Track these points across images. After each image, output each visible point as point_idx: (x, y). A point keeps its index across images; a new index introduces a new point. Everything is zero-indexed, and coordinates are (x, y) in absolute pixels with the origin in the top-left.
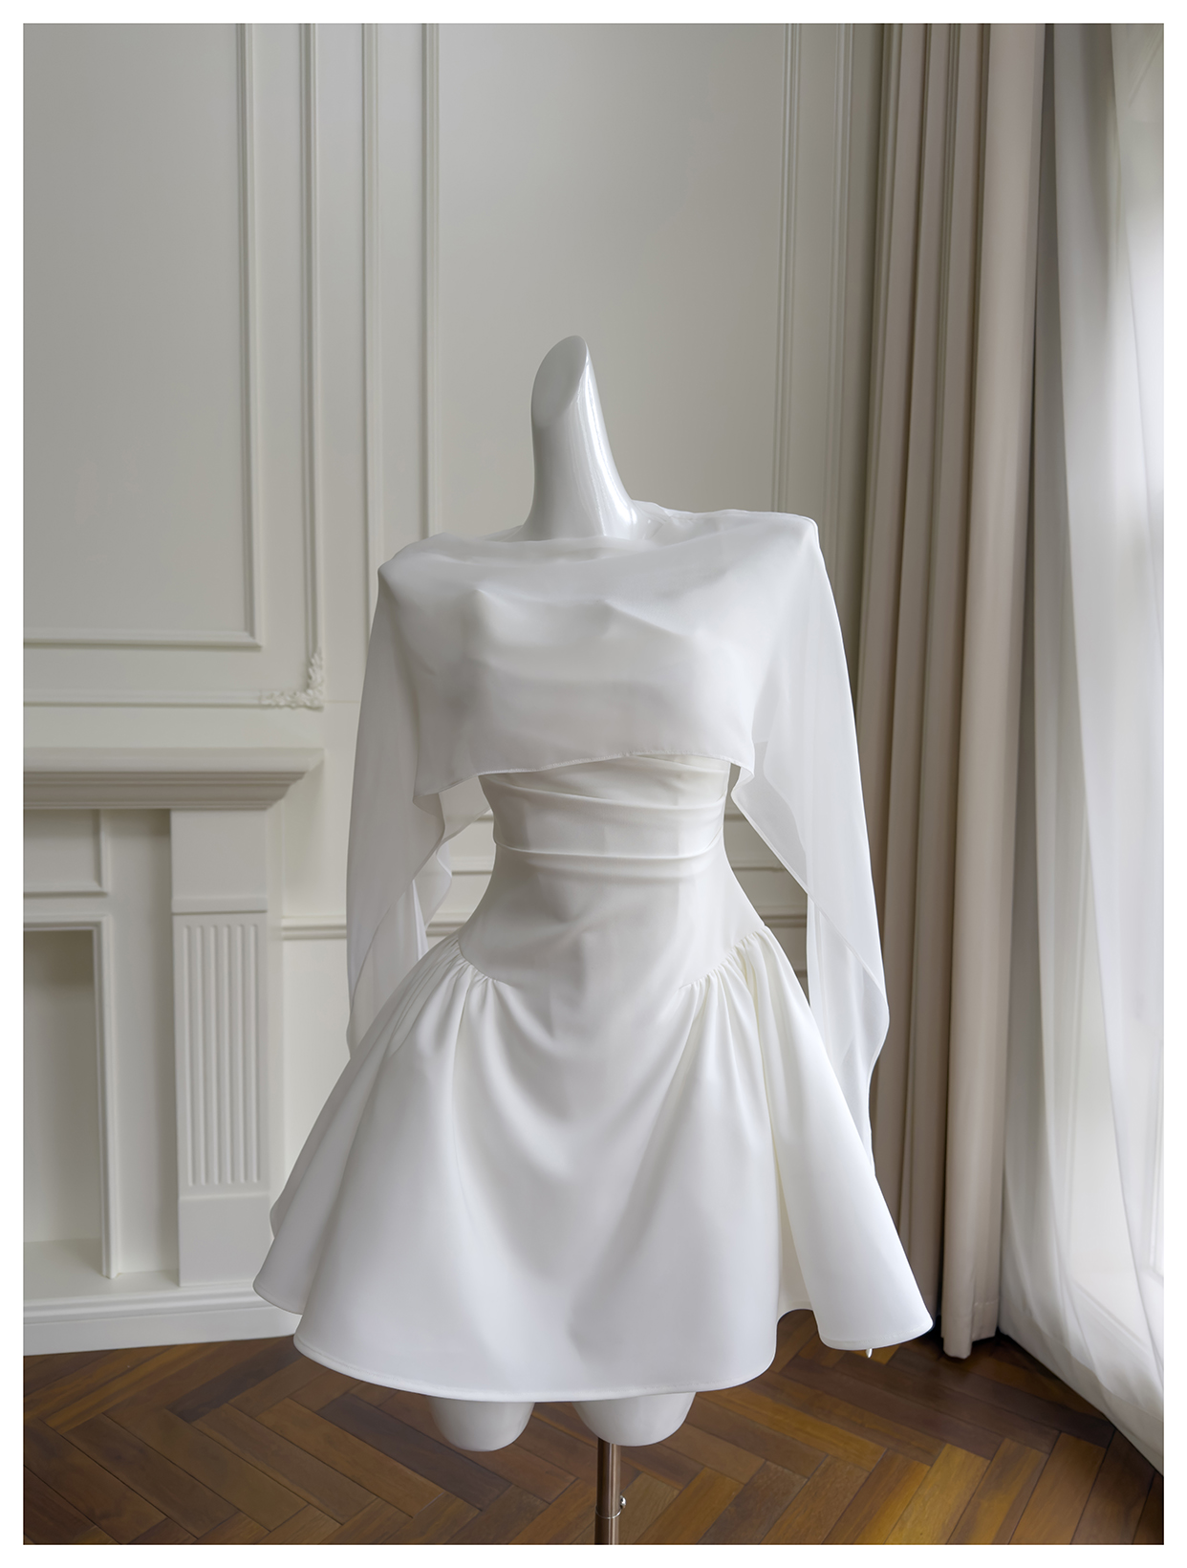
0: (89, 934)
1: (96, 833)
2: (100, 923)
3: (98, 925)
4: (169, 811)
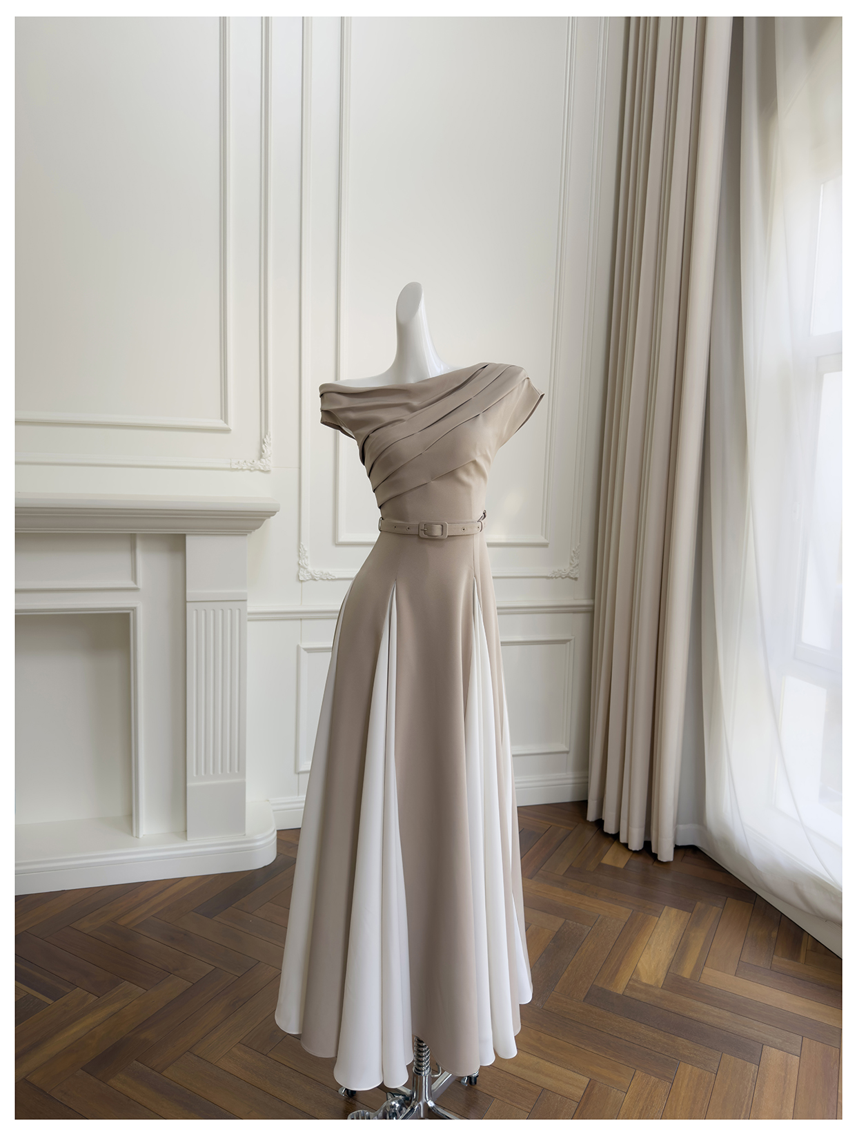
0: (128, 614)
1: (133, 549)
2: (135, 608)
3: (134, 609)
4: (185, 535)
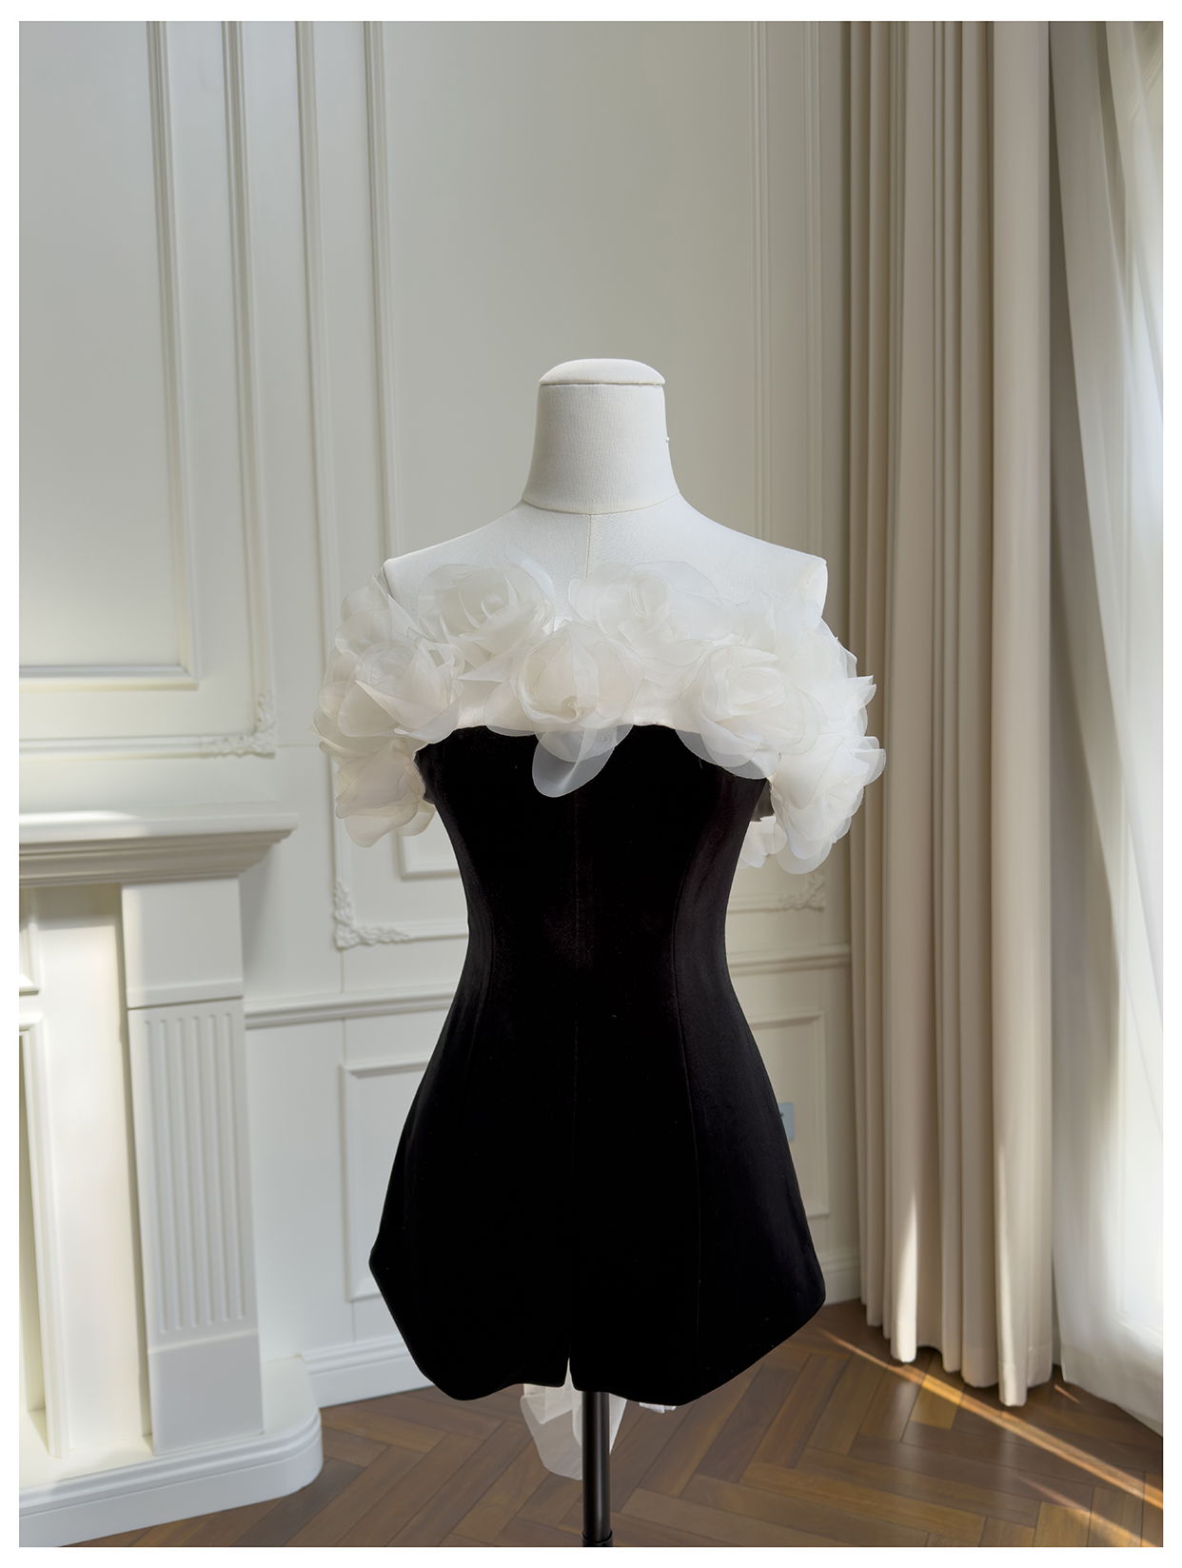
2: (33, 1026)
3: (30, 1029)
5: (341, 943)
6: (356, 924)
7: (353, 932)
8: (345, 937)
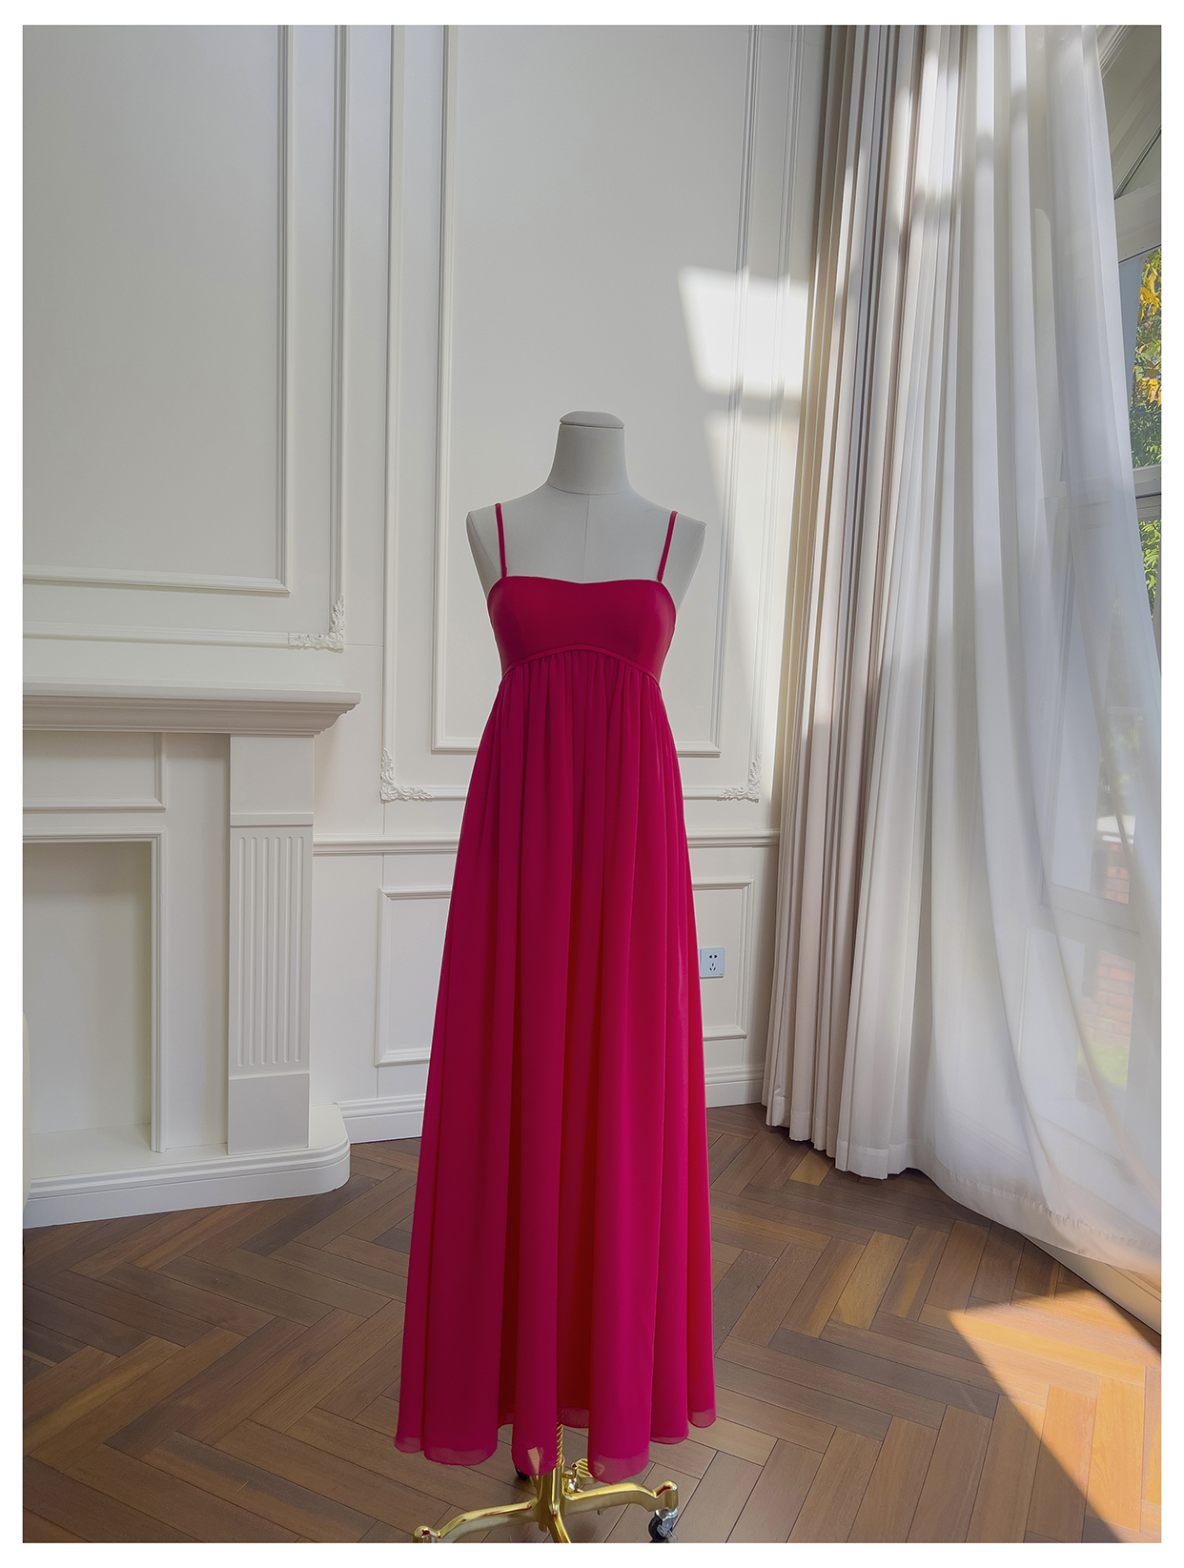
1: (157, 754)
2: (159, 835)
3: (157, 836)
4: (228, 736)
5: (384, 797)
6: (396, 785)
7: (394, 789)
8: (388, 793)
